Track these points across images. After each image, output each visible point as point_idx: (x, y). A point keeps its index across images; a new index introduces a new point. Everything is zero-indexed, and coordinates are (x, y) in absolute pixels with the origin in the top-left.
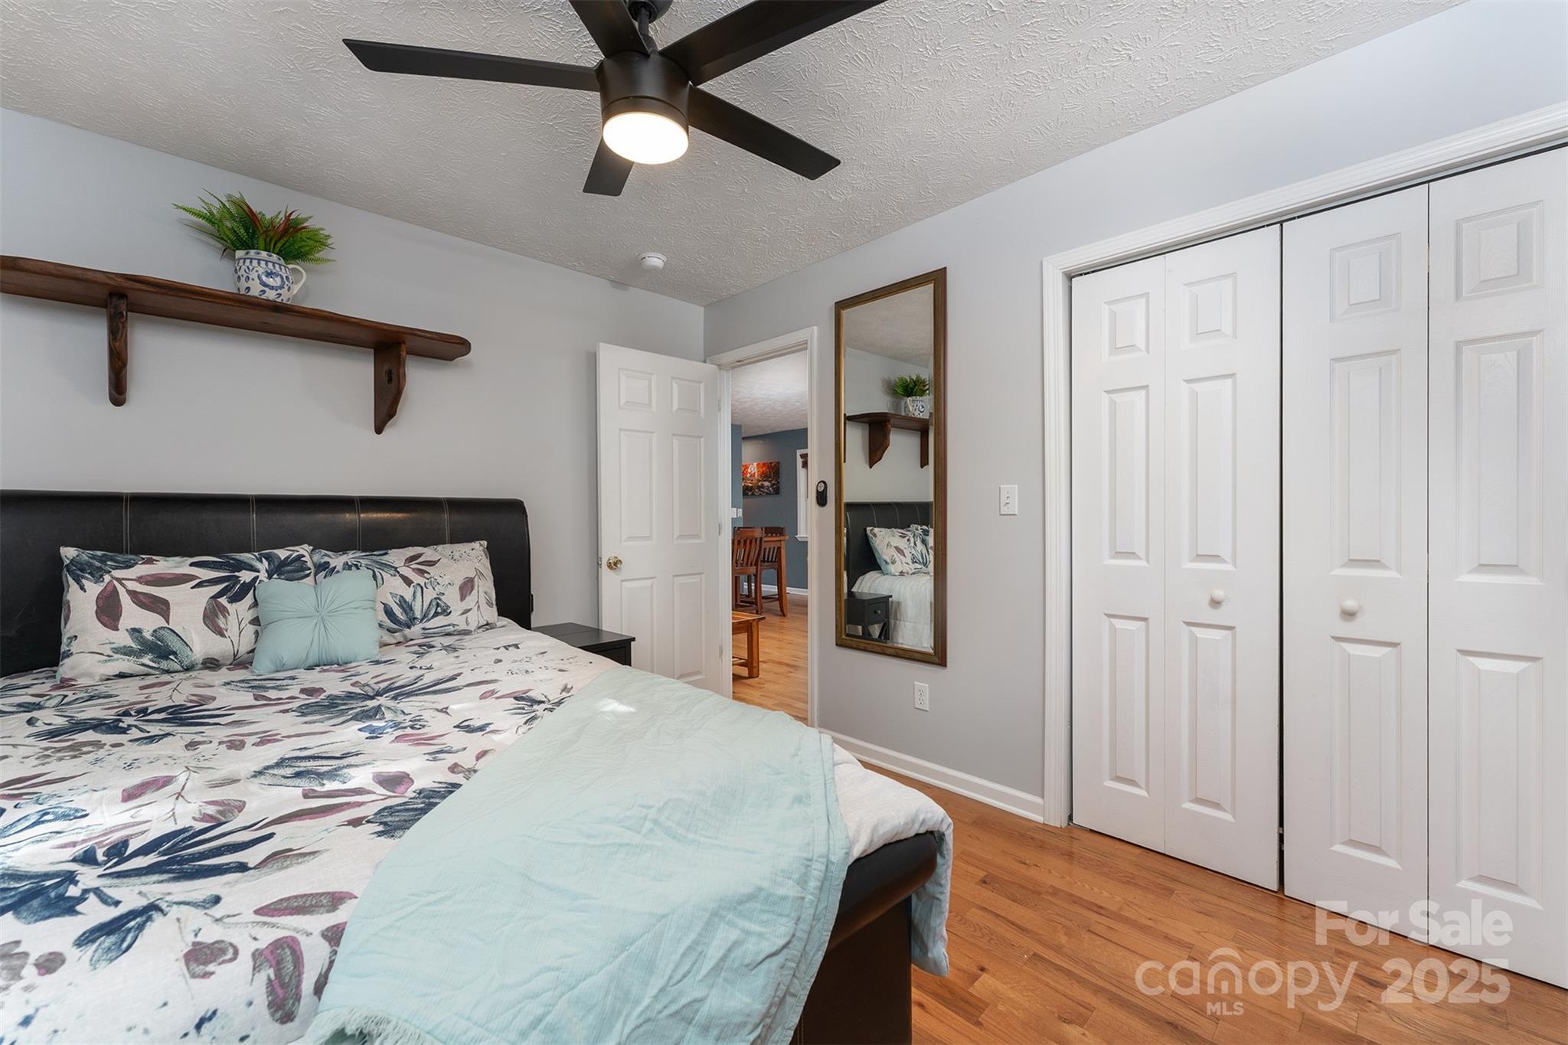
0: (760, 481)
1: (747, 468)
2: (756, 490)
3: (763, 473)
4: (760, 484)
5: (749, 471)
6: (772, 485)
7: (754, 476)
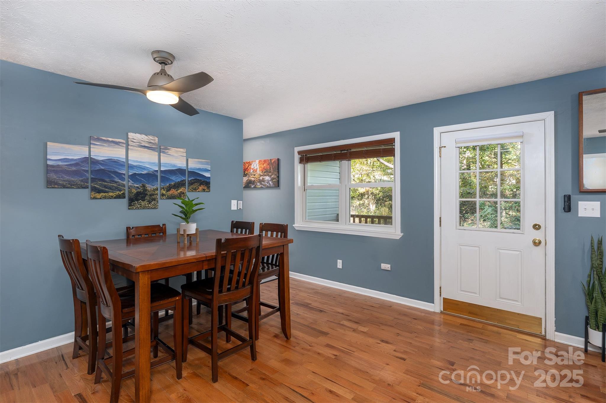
0: (261, 176)
1: (251, 165)
2: (258, 184)
3: (264, 169)
4: (261, 178)
5: (252, 167)
6: (272, 179)
7: (256, 171)
